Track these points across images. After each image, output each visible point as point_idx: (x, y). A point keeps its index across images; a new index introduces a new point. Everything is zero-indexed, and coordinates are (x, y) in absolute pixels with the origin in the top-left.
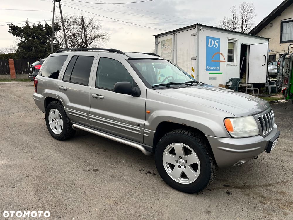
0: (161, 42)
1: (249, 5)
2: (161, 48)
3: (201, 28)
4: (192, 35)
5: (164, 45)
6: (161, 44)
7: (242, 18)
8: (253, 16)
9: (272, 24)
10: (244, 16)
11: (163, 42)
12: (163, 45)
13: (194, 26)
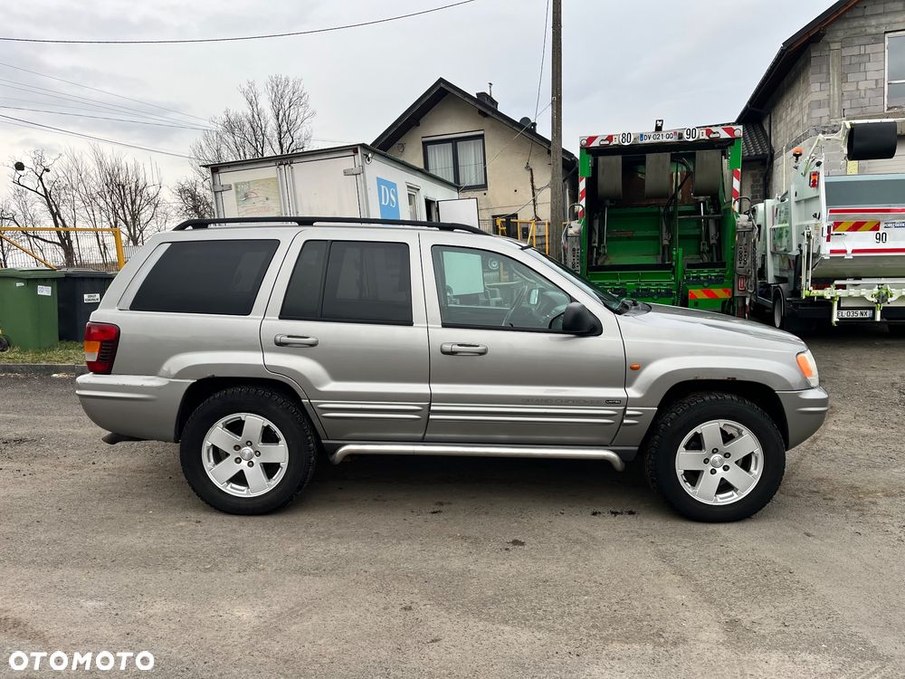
0: (236, 187)
1: (291, 84)
2: (238, 205)
3: (370, 155)
4: (346, 173)
5: (246, 196)
6: (237, 192)
7: (278, 116)
8: (306, 115)
9: (403, 146)
10: (281, 113)
11: (245, 188)
12: (243, 194)
13: (354, 149)
